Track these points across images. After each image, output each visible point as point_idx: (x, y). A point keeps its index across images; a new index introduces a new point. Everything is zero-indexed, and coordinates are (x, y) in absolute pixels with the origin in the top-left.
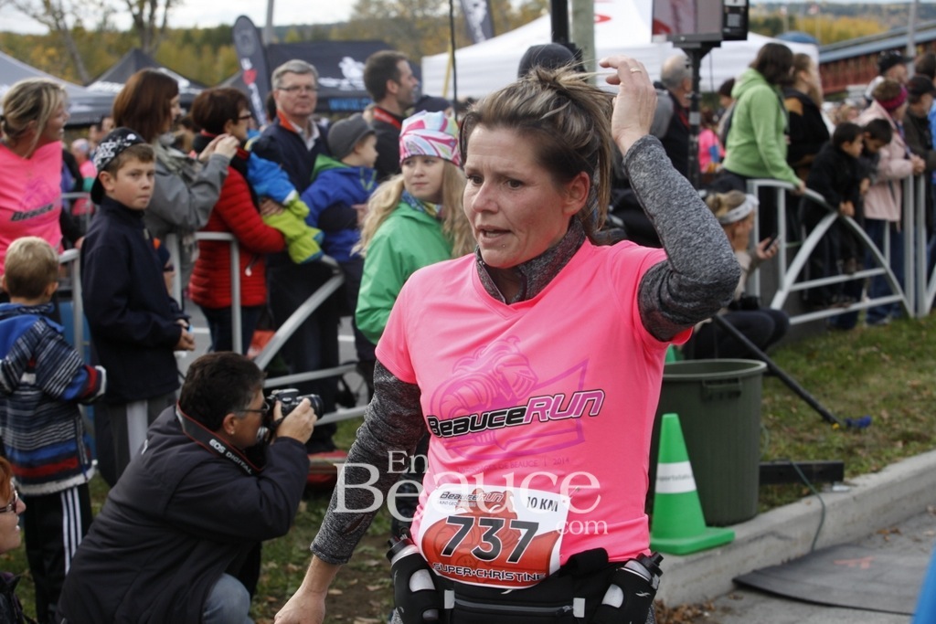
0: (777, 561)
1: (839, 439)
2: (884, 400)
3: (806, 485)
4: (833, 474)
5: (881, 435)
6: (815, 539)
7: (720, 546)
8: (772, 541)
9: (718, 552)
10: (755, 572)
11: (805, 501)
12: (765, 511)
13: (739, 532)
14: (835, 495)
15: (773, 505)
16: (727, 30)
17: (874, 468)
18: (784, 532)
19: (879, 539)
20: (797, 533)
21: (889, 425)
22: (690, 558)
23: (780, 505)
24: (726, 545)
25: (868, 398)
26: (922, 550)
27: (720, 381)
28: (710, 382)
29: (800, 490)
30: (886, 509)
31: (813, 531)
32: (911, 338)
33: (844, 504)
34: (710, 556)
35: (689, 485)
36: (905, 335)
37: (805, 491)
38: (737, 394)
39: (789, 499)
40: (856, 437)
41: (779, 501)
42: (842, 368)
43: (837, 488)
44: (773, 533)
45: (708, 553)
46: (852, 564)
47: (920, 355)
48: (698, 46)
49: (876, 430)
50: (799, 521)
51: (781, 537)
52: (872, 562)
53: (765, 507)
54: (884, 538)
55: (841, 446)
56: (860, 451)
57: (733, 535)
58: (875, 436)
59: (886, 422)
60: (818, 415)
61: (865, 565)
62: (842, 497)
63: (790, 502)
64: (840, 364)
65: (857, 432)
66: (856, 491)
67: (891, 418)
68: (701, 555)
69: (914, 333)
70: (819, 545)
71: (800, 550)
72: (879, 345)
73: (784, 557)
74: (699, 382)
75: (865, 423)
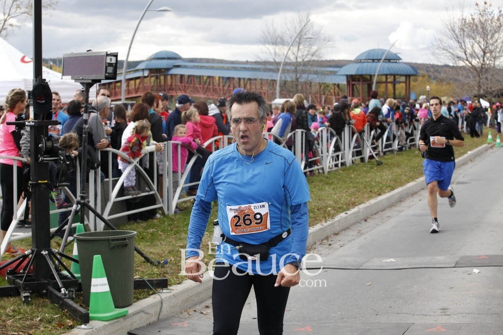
0: (145, 324)
1: (155, 270)
2: (169, 252)
3: (151, 289)
4: (163, 284)
5: (173, 268)
6: (159, 314)
7: (122, 317)
8: (142, 315)
9: (122, 320)
10: (136, 329)
11: (152, 297)
12: (135, 302)
13: (130, 310)
14: (164, 294)
15: (138, 299)
16: (107, 74)
17: (178, 282)
18: (147, 311)
19: (185, 314)
20: (152, 311)
21: (175, 264)
22: (110, 322)
23: (141, 299)
24: (124, 316)
25: (162, 252)
26: (208, 318)
27: (118, 240)
28: (113, 240)
29: (148, 292)
30: (187, 300)
31: (158, 311)
32: (170, 225)
33: (170, 298)
34: (119, 321)
35: (107, 288)
36: (166, 223)
37: (151, 293)
38: (126, 245)
39: (145, 296)
40: (163, 269)
41: (140, 297)
42: (142, 238)
43: (164, 291)
44: (142, 311)
45: (117, 320)
46: (180, 324)
47: (177, 232)
48: (90, 81)
49: (171, 265)
50: (153, 305)
51: (146, 313)
52: (188, 323)
53: (135, 300)
54: (189, 314)
55: (158, 273)
56: (167, 275)
57: (127, 311)
58: (171, 268)
59: (174, 262)
60: (143, 259)
61: (186, 325)
62: (169, 295)
63: (146, 298)
64: (141, 237)
65: (163, 267)
66: (174, 292)
67: (175, 260)
68: (115, 321)
69: (171, 222)
70: (161, 317)
71: (154, 319)
72: (156, 228)
73: (148, 323)
74: (108, 240)
75: (166, 263)
